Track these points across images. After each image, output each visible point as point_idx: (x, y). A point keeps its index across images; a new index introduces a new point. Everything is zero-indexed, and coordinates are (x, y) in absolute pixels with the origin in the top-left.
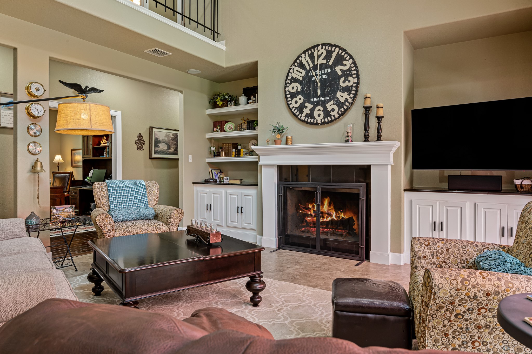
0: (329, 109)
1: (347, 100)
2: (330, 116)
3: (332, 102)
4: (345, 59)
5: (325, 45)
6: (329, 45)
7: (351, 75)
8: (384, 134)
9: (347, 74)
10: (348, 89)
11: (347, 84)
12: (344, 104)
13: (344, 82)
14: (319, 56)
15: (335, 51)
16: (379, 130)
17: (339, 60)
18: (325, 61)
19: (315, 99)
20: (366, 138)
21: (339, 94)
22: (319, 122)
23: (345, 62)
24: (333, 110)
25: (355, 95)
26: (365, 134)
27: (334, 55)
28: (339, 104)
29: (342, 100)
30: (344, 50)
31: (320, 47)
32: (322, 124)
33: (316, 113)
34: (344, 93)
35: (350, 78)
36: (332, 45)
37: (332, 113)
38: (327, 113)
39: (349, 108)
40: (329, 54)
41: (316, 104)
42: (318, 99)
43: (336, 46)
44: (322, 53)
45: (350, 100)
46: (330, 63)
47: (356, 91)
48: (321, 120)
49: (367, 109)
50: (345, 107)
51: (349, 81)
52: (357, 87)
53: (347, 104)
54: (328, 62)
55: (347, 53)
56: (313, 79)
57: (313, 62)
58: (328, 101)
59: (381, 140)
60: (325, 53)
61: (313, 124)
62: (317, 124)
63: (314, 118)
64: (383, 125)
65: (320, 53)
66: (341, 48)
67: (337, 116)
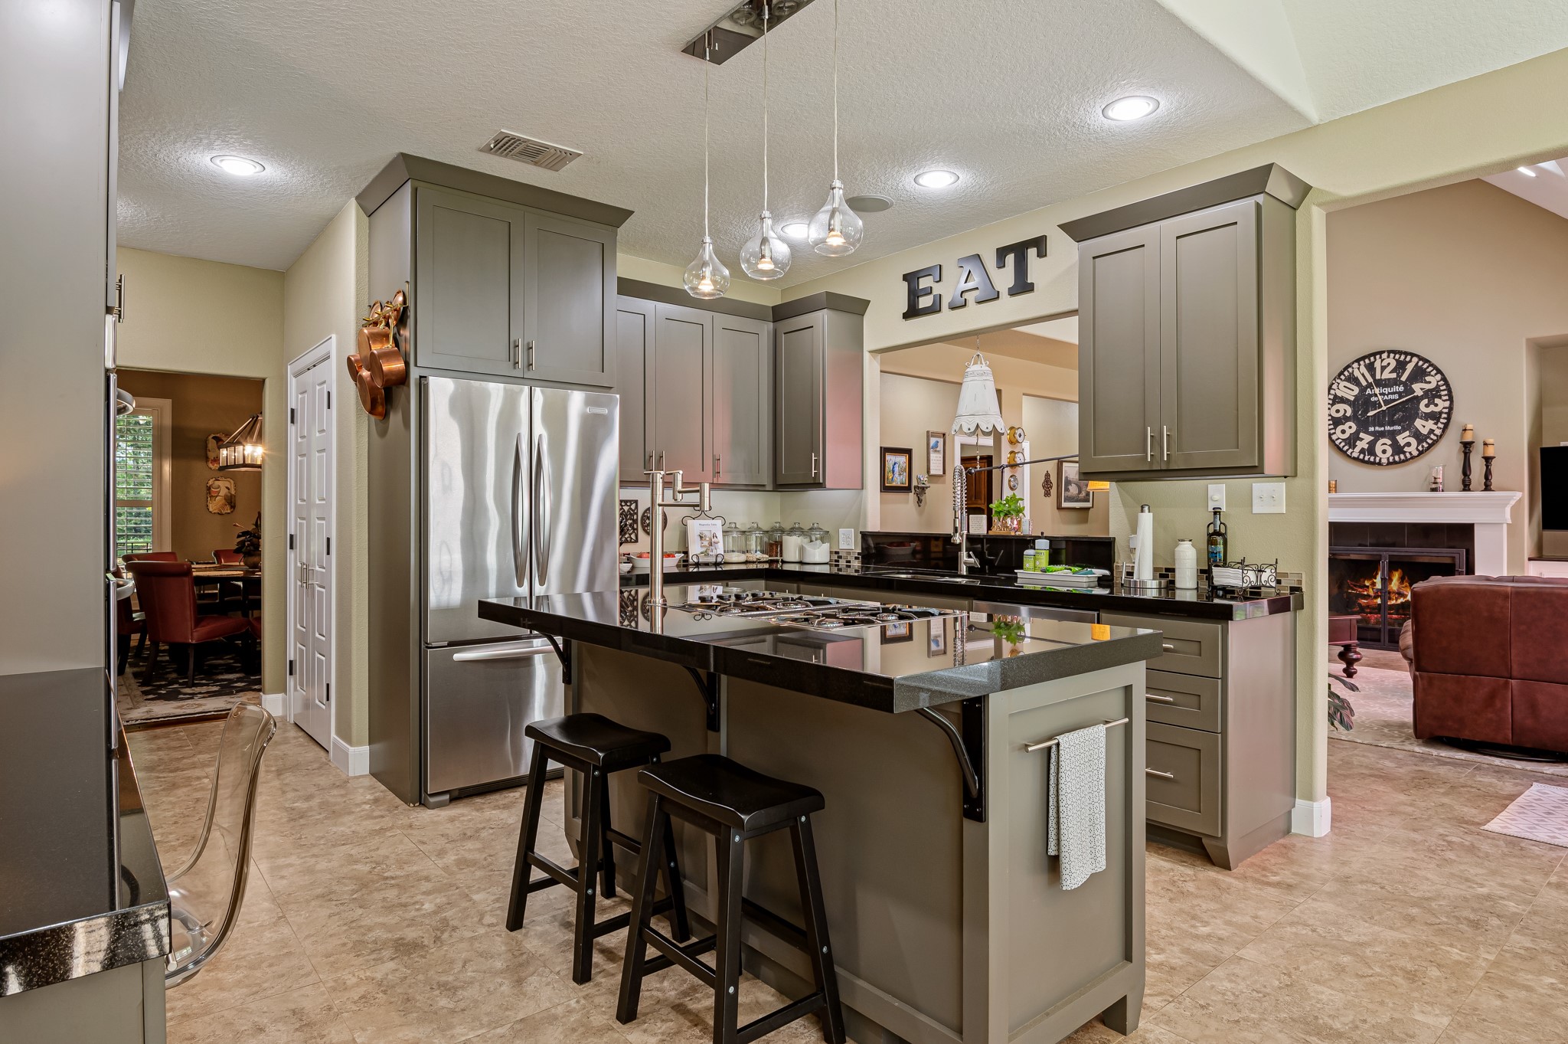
0: (1402, 443)
1: (1432, 431)
2: (1404, 453)
3: (1407, 433)
4: (1429, 374)
5: (1395, 352)
6: (1400, 353)
7: (1440, 397)
8: (1495, 480)
9: (1432, 395)
10: (1435, 417)
11: (1432, 408)
12: (1427, 436)
13: (1427, 406)
14: (1383, 368)
15: (1410, 361)
16: (1488, 475)
17: (1419, 375)
18: (1394, 375)
19: (1377, 428)
20: (1466, 486)
21: (1418, 423)
22: (1384, 461)
23: (1428, 379)
24: (1409, 444)
25: (1446, 425)
26: (1464, 481)
27: (1410, 367)
28: (1419, 437)
29: (1425, 431)
30: (1426, 361)
31: (1384, 356)
32: (1389, 463)
33: (1379, 448)
34: (1427, 420)
35: (1437, 401)
36: (1406, 354)
37: (1406, 449)
38: (1398, 449)
39: (1435, 442)
40: (1401, 366)
41: (1378, 436)
42: (1382, 429)
43: (1413, 355)
44: (1389, 364)
45: (1438, 432)
46: (1404, 378)
47: (1449, 419)
48: (1388, 459)
49: (1467, 447)
50: (1430, 441)
51: (1436, 405)
52: (1449, 414)
53: (1432, 436)
54: (1399, 376)
55: (1431, 365)
56: (1373, 399)
57: (1373, 376)
58: (1400, 432)
59: (1491, 490)
60: (1393, 363)
61: (1374, 463)
62: (1380, 464)
63: (1375, 456)
64: (1494, 468)
65: (1385, 363)
66: (1420, 358)
67: (1415, 453)
